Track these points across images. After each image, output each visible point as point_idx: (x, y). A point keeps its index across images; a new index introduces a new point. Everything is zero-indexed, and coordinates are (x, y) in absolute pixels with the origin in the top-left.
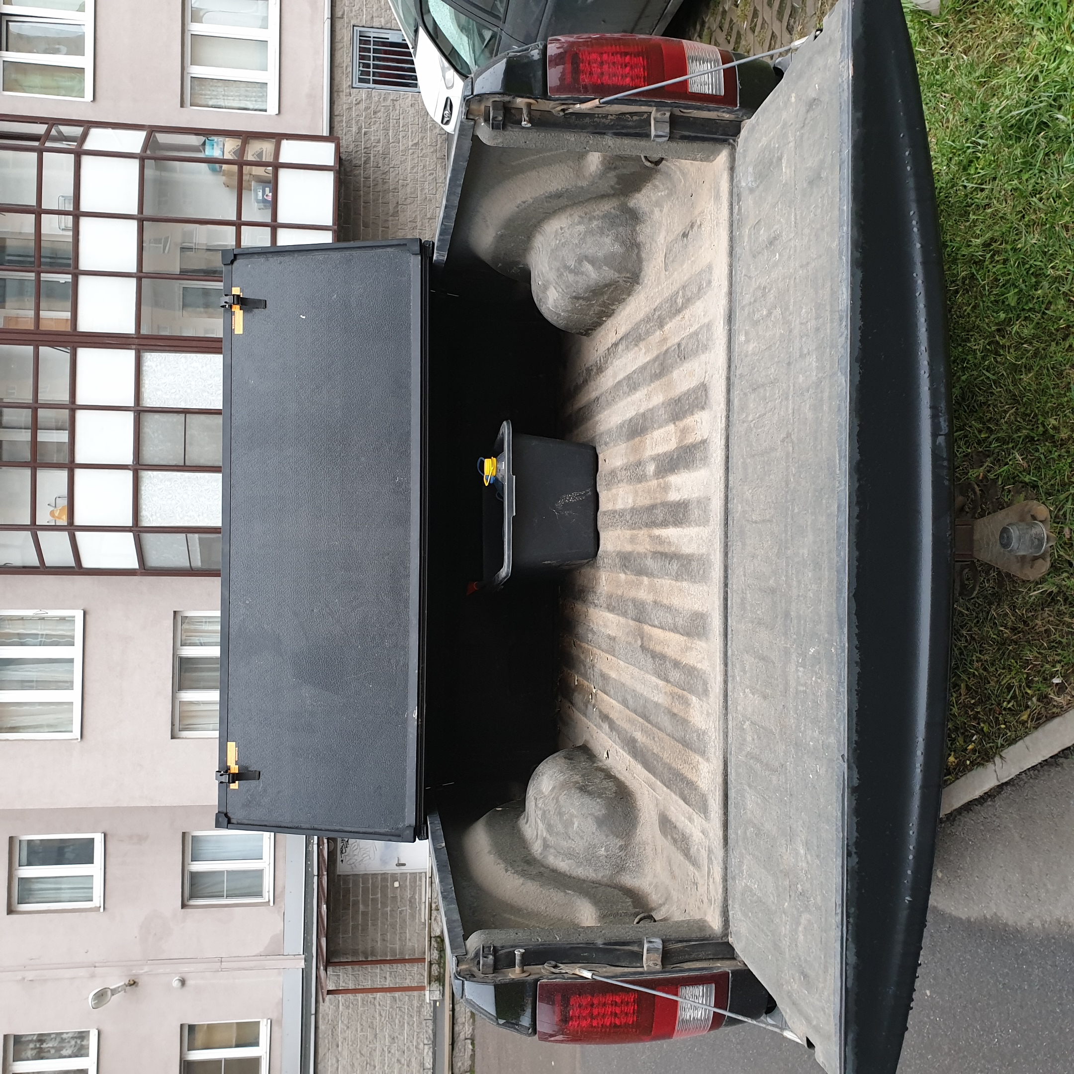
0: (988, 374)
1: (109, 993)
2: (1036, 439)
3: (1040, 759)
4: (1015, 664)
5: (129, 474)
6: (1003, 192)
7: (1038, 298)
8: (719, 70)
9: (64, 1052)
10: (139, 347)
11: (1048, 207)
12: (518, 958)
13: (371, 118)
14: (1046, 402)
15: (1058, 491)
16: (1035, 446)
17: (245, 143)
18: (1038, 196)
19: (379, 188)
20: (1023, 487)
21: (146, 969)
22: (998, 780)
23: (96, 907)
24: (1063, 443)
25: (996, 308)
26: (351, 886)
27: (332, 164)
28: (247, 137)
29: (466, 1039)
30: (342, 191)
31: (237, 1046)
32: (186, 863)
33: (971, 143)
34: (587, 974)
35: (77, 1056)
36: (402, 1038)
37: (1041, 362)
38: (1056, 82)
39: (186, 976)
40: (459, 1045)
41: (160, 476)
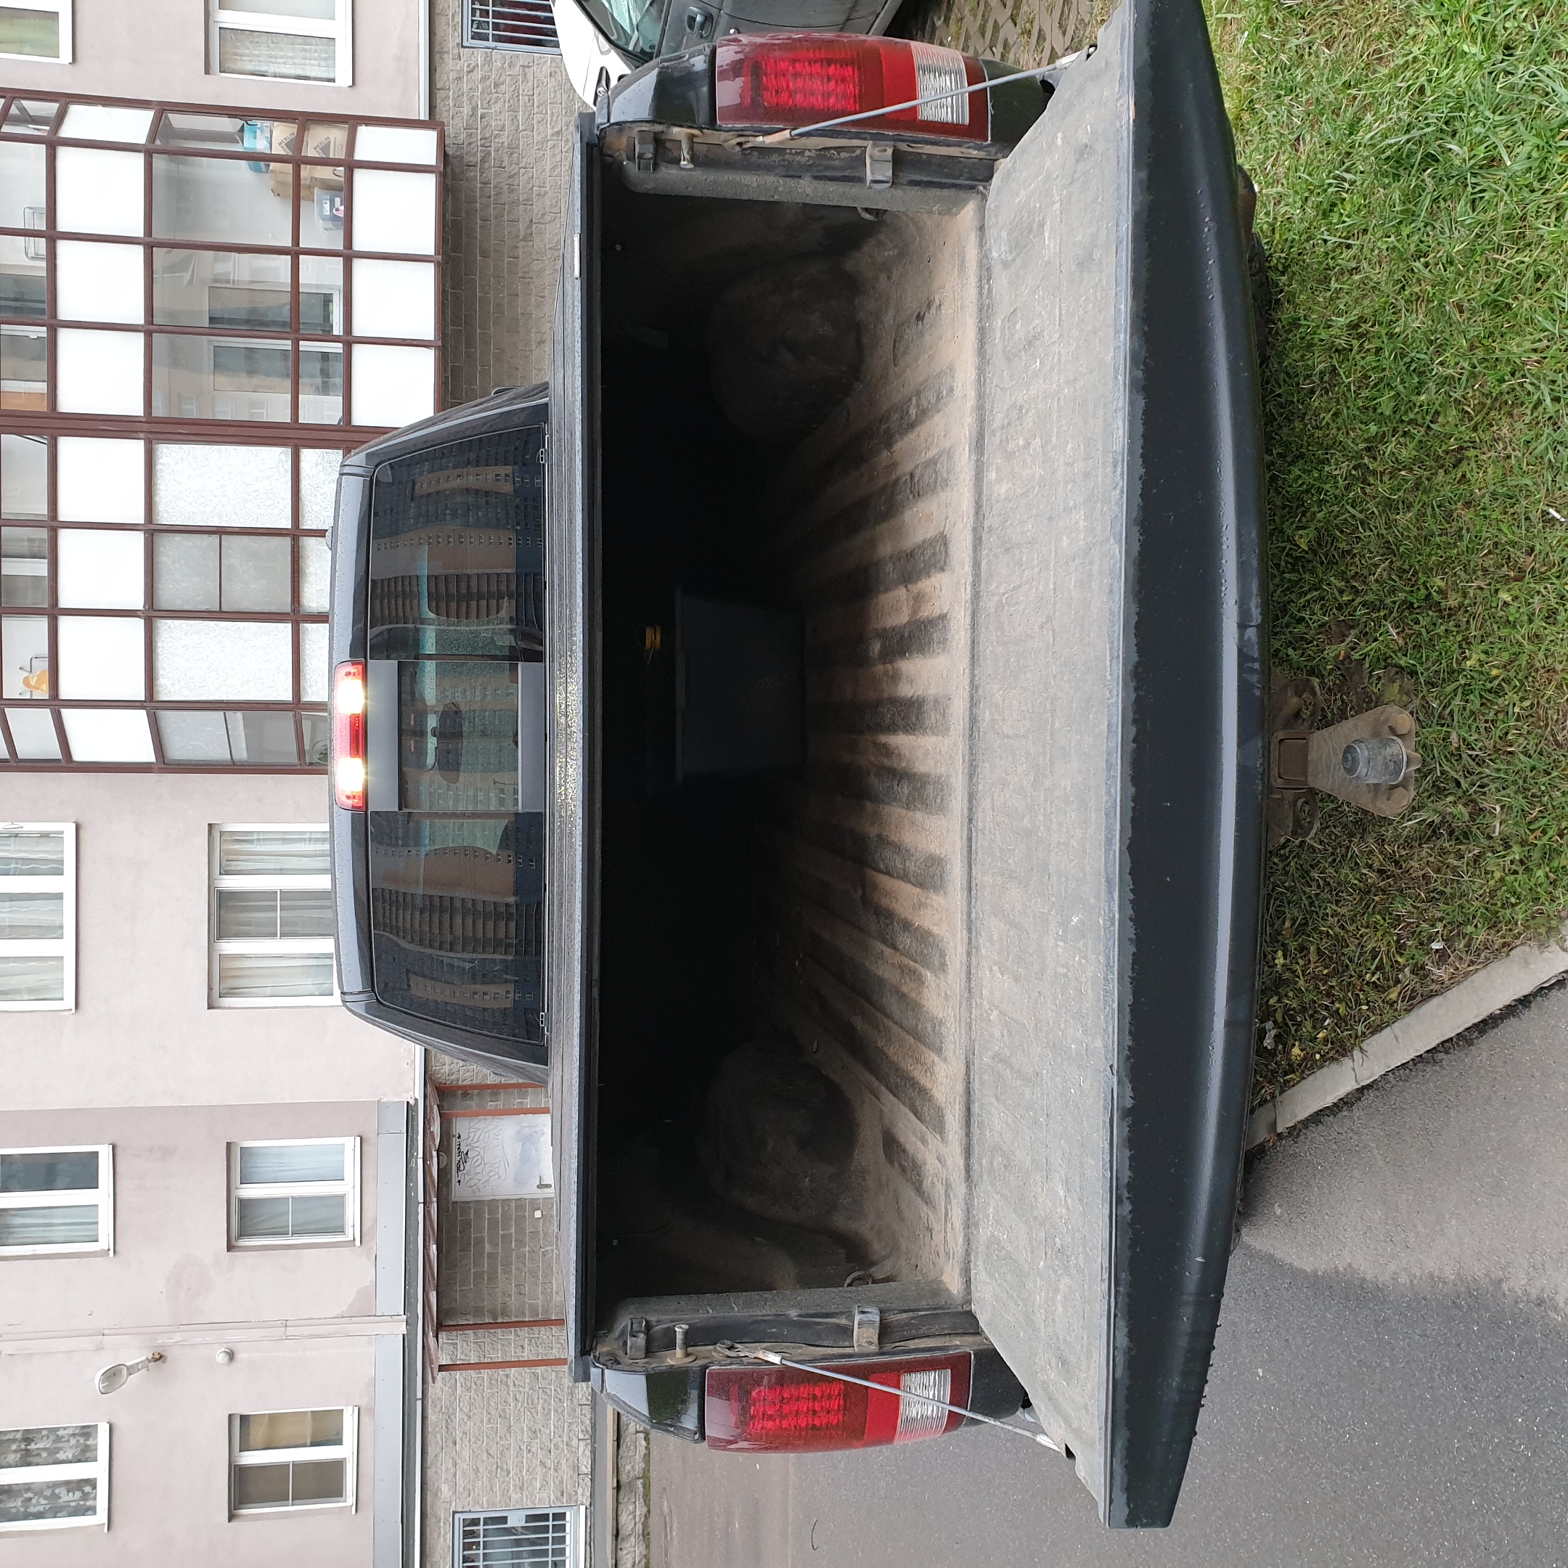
0: (1353, 511)
1: (125, 1371)
2: (1415, 606)
3: (1413, 1055)
4: (1382, 922)
5: (139, 624)
6: (1376, 252)
7: (1421, 406)
8: (962, 94)
9: (61, 1456)
10: (151, 436)
11: (1437, 276)
12: (679, 1337)
13: (491, 93)
14: (1430, 555)
15: (1444, 680)
16: (1414, 616)
17: (302, 131)
18: (1422, 260)
19: (504, 198)
20: (1397, 673)
21: (177, 1337)
22: (1356, 1081)
23: (103, 1250)
24: (1452, 612)
25: (1364, 418)
26: (472, 1217)
27: (434, 163)
28: (305, 120)
29: (637, 1432)
30: (449, 203)
31: (314, 1444)
32: (233, 1188)
33: (1334, 178)
34: (775, 1359)
35: (79, 1461)
36: (548, 1432)
37: (1424, 498)
38: (1449, 97)
39: (234, 1347)
40: (627, 1440)
41: (184, 626)
